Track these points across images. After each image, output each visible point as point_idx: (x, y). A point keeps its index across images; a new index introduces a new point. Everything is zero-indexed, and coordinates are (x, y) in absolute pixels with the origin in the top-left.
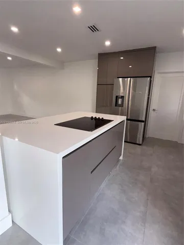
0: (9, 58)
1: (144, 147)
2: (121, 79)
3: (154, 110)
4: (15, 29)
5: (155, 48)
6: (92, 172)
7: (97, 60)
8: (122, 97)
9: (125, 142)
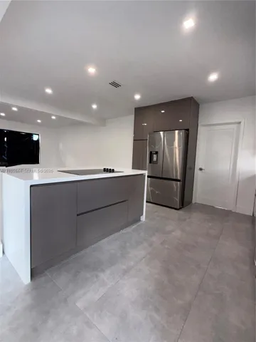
0: (54, 117)
1: (180, 212)
2: (161, 133)
3: (201, 169)
4: (49, 91)
5: (191, 99)
6: (78, 215)
7: (133, 116)
8: (157, 153)
9: (147, 202)
